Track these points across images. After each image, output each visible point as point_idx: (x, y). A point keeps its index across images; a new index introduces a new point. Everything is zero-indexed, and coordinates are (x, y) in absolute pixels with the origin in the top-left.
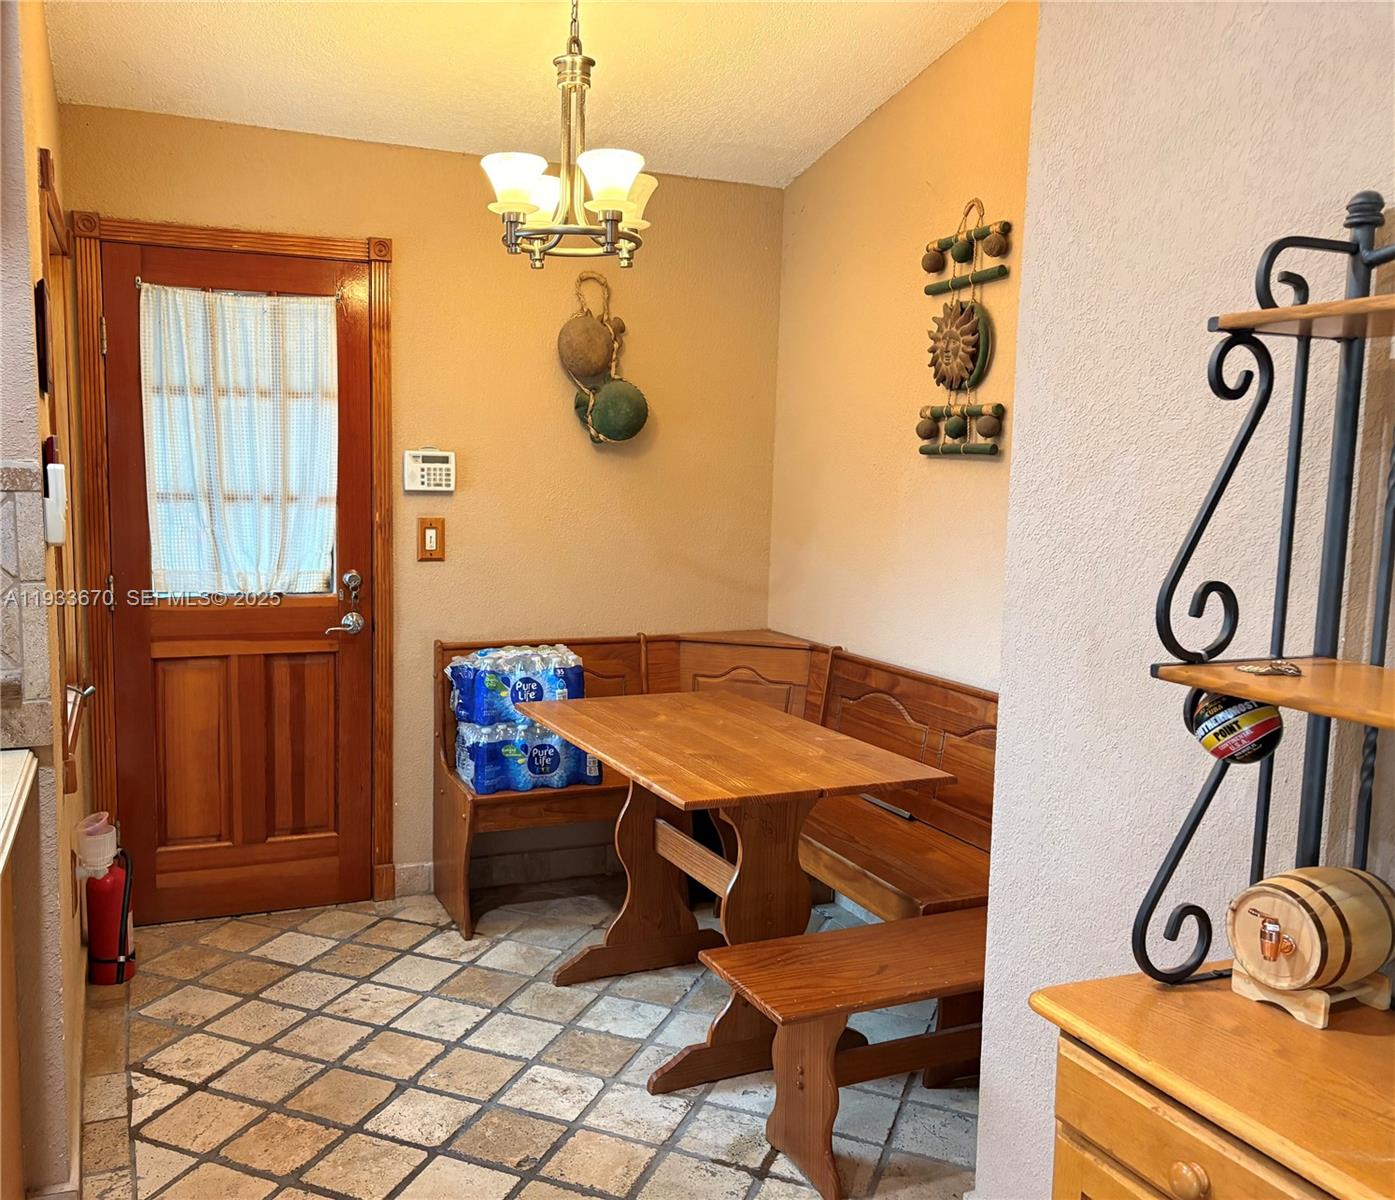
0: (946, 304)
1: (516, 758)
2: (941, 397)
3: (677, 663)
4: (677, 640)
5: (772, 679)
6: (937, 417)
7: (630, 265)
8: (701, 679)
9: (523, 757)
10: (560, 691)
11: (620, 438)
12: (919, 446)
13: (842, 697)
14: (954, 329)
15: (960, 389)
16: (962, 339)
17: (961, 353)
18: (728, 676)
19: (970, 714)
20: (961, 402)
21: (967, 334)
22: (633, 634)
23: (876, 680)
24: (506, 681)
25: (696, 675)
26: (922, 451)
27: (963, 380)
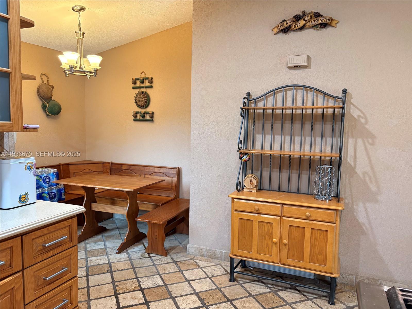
0: (138, 91)
1: (46, 196)
2: (138, 110)
3: (69, 170)
4: (68, 164)
5: (94, 171)
6: (137, 113)
7: (90, 79)
8: (75, 173)
9: (48, 196)
10: (55, 178)
11: (55, 115)
12: (133, 119)
13: (115, 172)
14: (141, 96)
15: (143, 108)
16: (143, 98)
17: (143, 101)
18: (83, 172)
19: (151, 171)
20: (143, 111)
21: (144, 98)
22: (58, 164)
23: (124, 167)
24: (41, 177)
25: (74, 172)
26: (134, 120)
27: (144, 106)
